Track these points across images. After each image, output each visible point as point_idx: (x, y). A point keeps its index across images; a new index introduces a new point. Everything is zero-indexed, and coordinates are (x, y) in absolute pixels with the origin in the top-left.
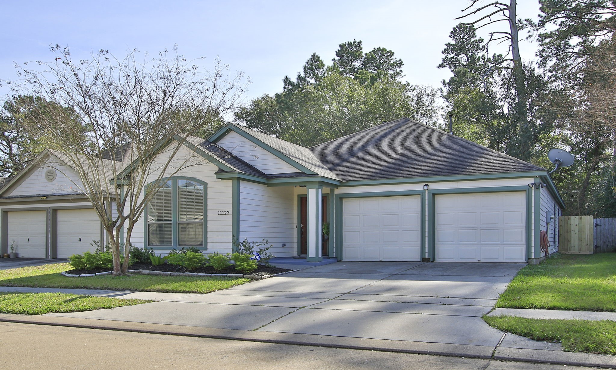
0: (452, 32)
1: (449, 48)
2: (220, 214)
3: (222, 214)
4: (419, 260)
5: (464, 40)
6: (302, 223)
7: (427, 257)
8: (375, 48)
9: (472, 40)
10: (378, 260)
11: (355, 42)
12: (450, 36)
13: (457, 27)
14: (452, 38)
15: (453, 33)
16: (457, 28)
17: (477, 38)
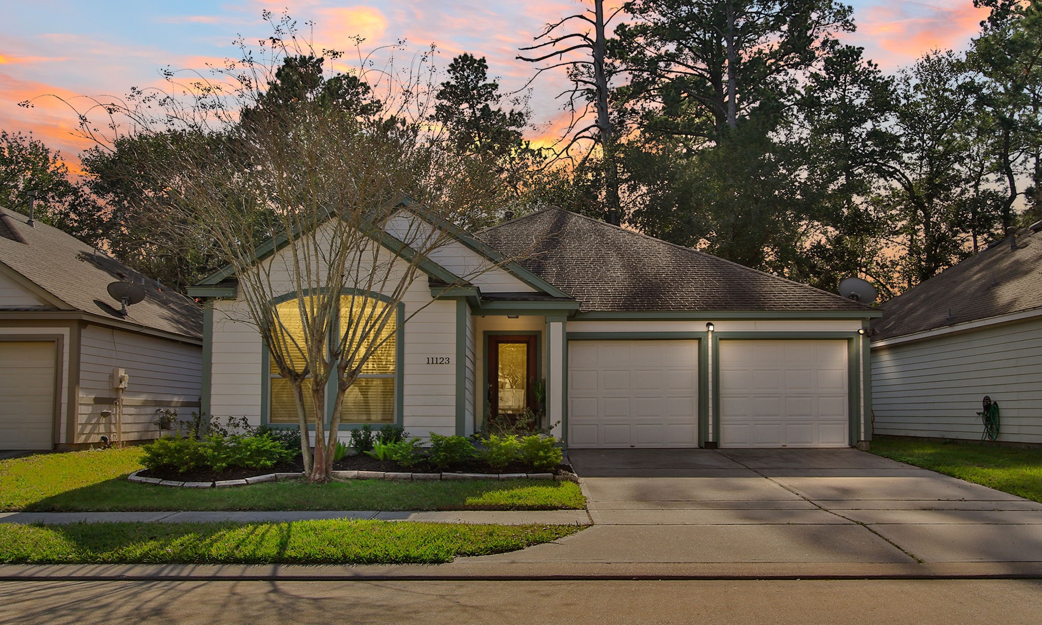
0: (451, 65)
1: (447, 91)
2: (431, 362)
3: (435, 362)
4: (695, 444)
5: (469, 80)
6: (489, 382)
7: (711, 440)
8: (339, 74)
9: (481, 83)
10: (628, 446)
11: (311, 58)
12: (449, 71)
13: (460, 57)
14: (452, 75)
15: (454, 68)
16: (460, 60)
17: (489, 81)
